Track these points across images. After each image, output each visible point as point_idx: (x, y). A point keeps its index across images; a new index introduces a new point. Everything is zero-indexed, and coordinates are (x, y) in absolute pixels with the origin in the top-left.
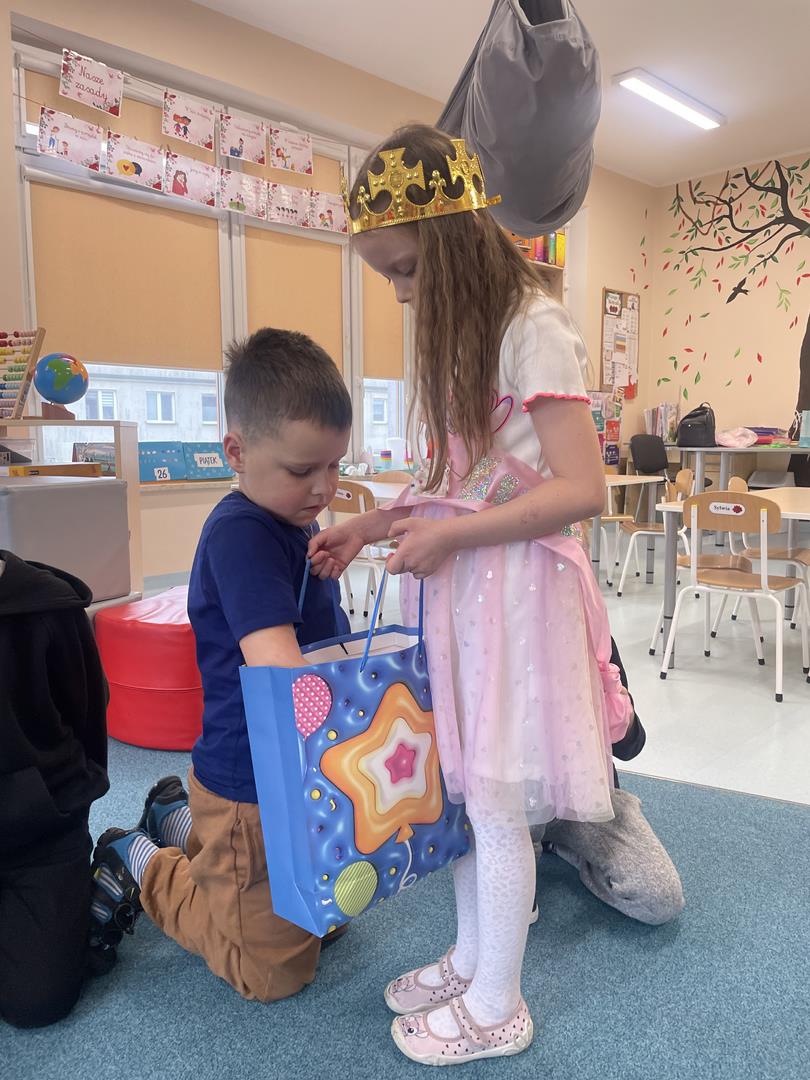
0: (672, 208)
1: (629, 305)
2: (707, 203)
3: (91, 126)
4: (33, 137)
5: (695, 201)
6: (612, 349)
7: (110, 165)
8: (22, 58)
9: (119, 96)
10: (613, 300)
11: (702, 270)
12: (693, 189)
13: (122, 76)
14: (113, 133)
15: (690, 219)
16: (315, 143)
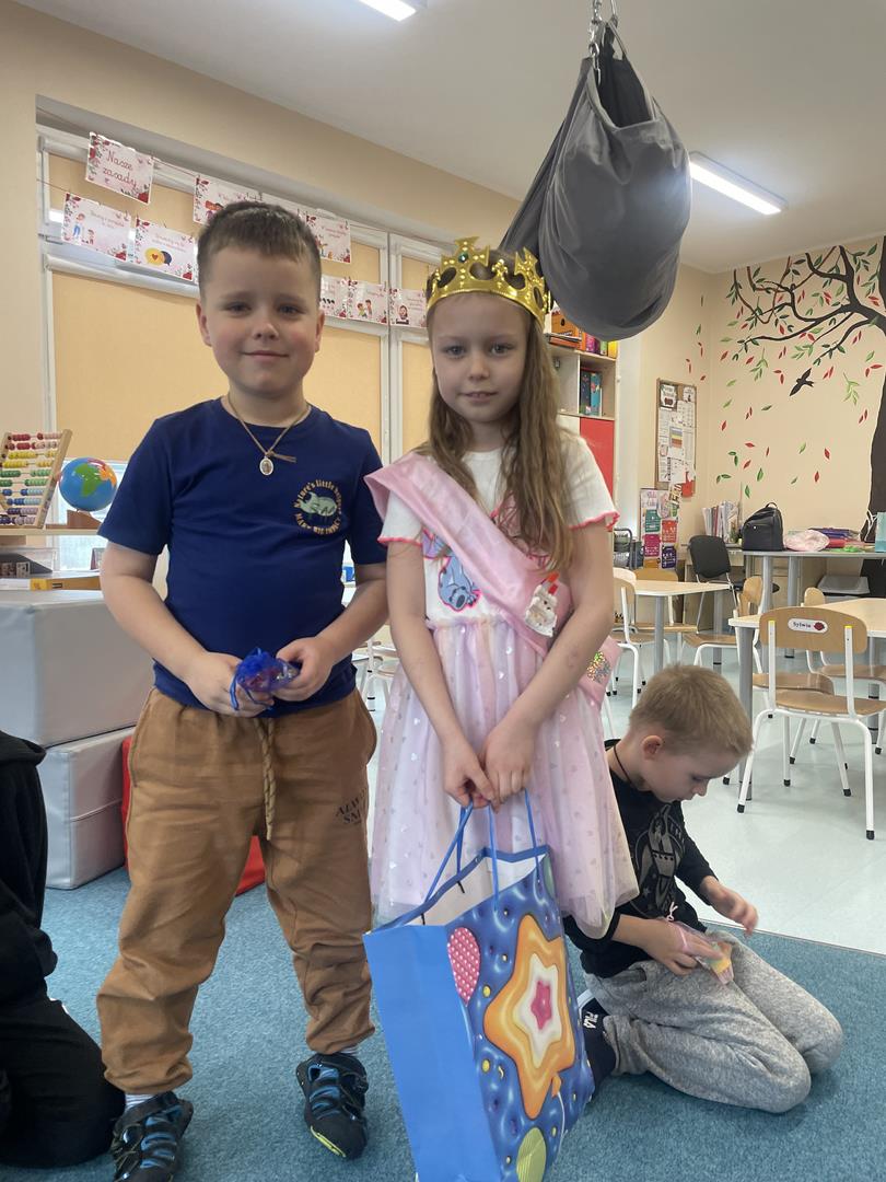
0: (730, 296)
1: (686, 398)
2: (767, 290)
3: (119, 213)
4: (57, 225)
5: (754, 288)
6: (668, 444)
7: (138, 254)
8: (47, 141)
9: (149, 182)
10: (669, 392)
11: (763, 360)
12: (752, 275)
13: (151, 161)
14: (142, 221)
15: (748, 306)
16: (354, 230)
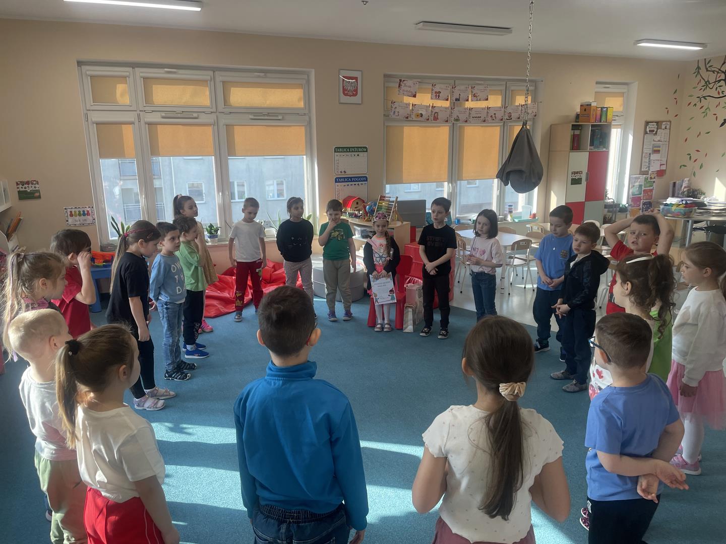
0: (694, 73)
1: (663, 127)
2: (713, 72)
5: (707, 70)
6: (651, 152)
9: (417, 90)
10: (652, 126)
11: (708, 108)
12: (707, 62)
13: (417, 83)
14: (415, 104)
15: (704, 79)
16: (490, 87)
